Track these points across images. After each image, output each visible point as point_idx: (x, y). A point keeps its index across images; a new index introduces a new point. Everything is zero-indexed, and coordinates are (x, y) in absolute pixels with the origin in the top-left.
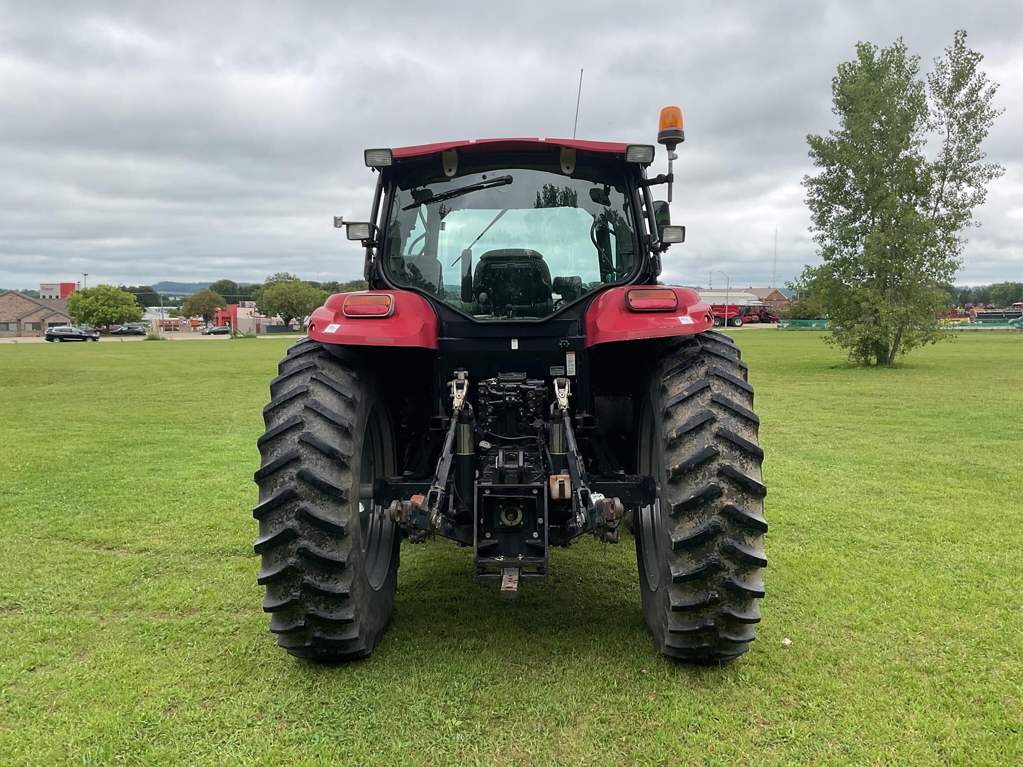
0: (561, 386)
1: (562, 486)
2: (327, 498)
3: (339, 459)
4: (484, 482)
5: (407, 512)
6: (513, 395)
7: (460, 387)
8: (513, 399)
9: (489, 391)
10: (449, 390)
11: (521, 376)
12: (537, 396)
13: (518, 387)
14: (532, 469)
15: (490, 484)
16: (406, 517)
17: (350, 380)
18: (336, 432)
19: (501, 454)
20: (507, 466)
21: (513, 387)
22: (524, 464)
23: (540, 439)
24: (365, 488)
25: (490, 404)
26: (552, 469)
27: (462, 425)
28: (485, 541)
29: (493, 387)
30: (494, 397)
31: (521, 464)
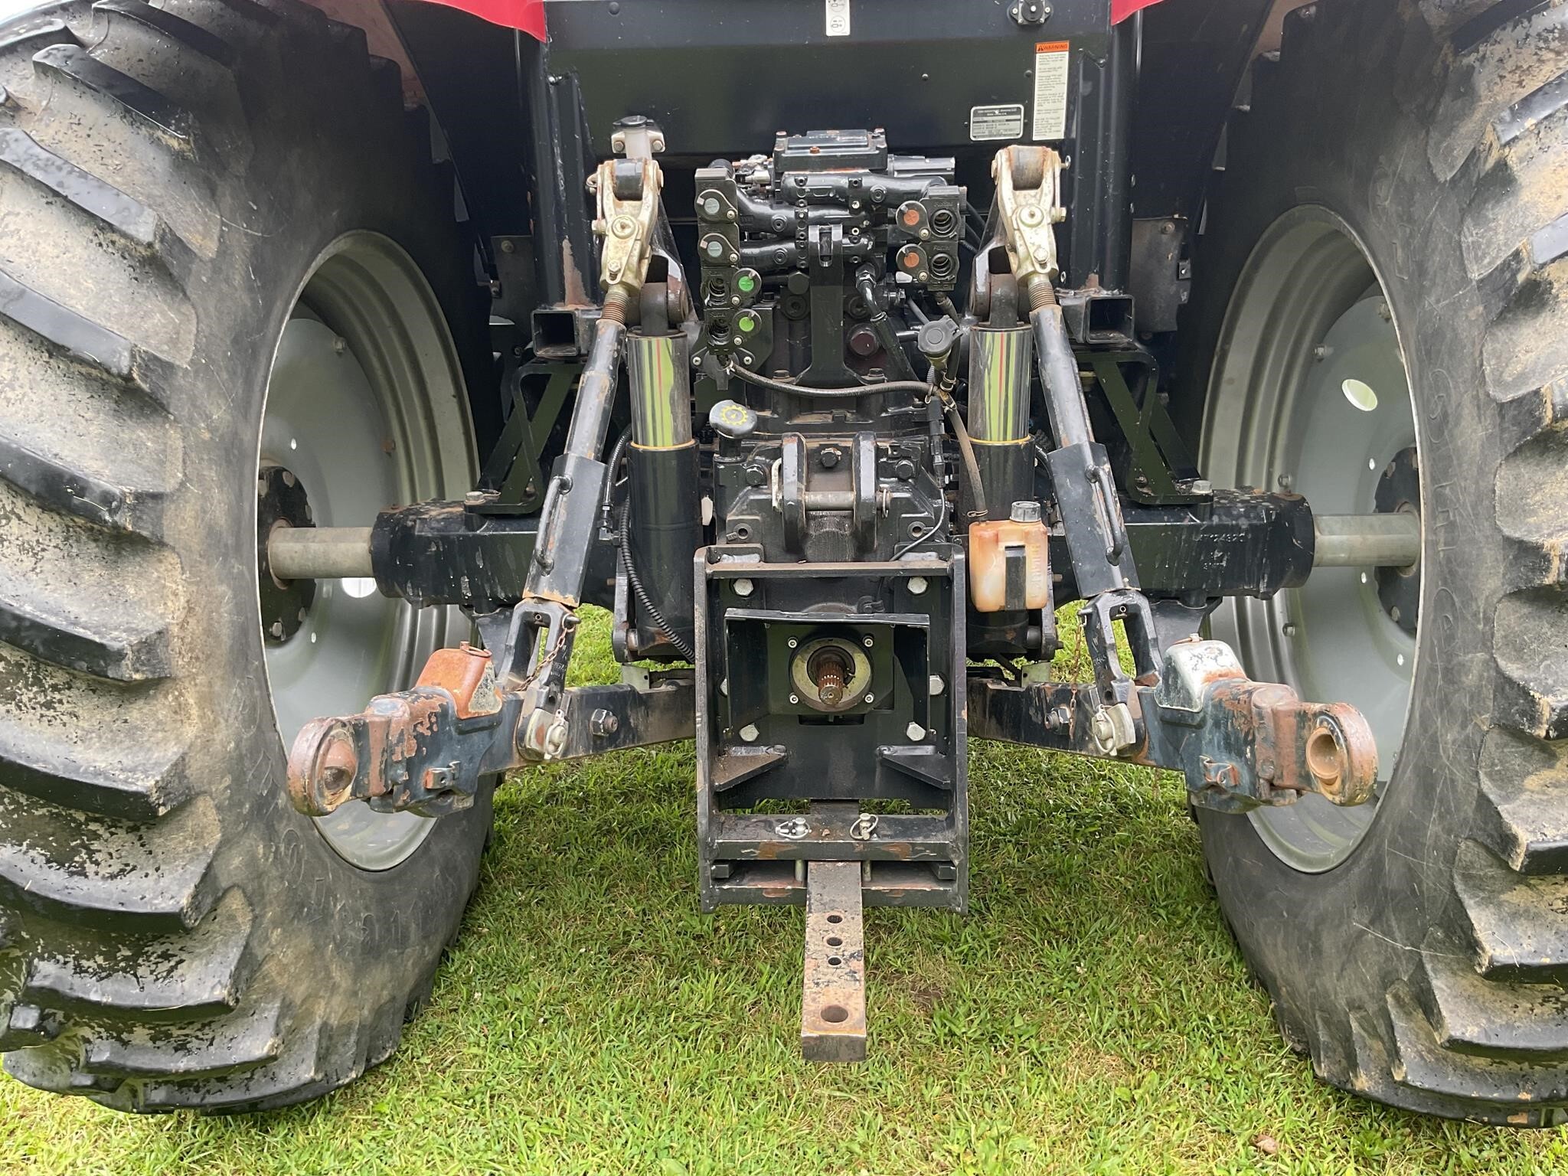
0: (1026, 183)
1: (1015, 567)
2: (60, 678)
3: (92, 515)
4: (731, 552)
5: (389, 750)
6: (836, 222)
7: (628, 191)
8: (837, 233)
9: (742, 210)
10: (590, 204)
11: (870, 142)
12: (937, 222)
13: (856, 185)
14: (909, 505)
15: (750, 563)
16: (384, 772)
17: (161, 164)
18: (82, 395)
19: (790, 448)
20: (814, 498)
21: (839, 190)
22: (878, 489)
23: (938, 395)
24: (342, 546)
25: (745, 261)
26: (981, 502)
27: (644, 341)
28: (742, 752)
29: (759, 191)
30: (755, 230)
31: (868, 490)
